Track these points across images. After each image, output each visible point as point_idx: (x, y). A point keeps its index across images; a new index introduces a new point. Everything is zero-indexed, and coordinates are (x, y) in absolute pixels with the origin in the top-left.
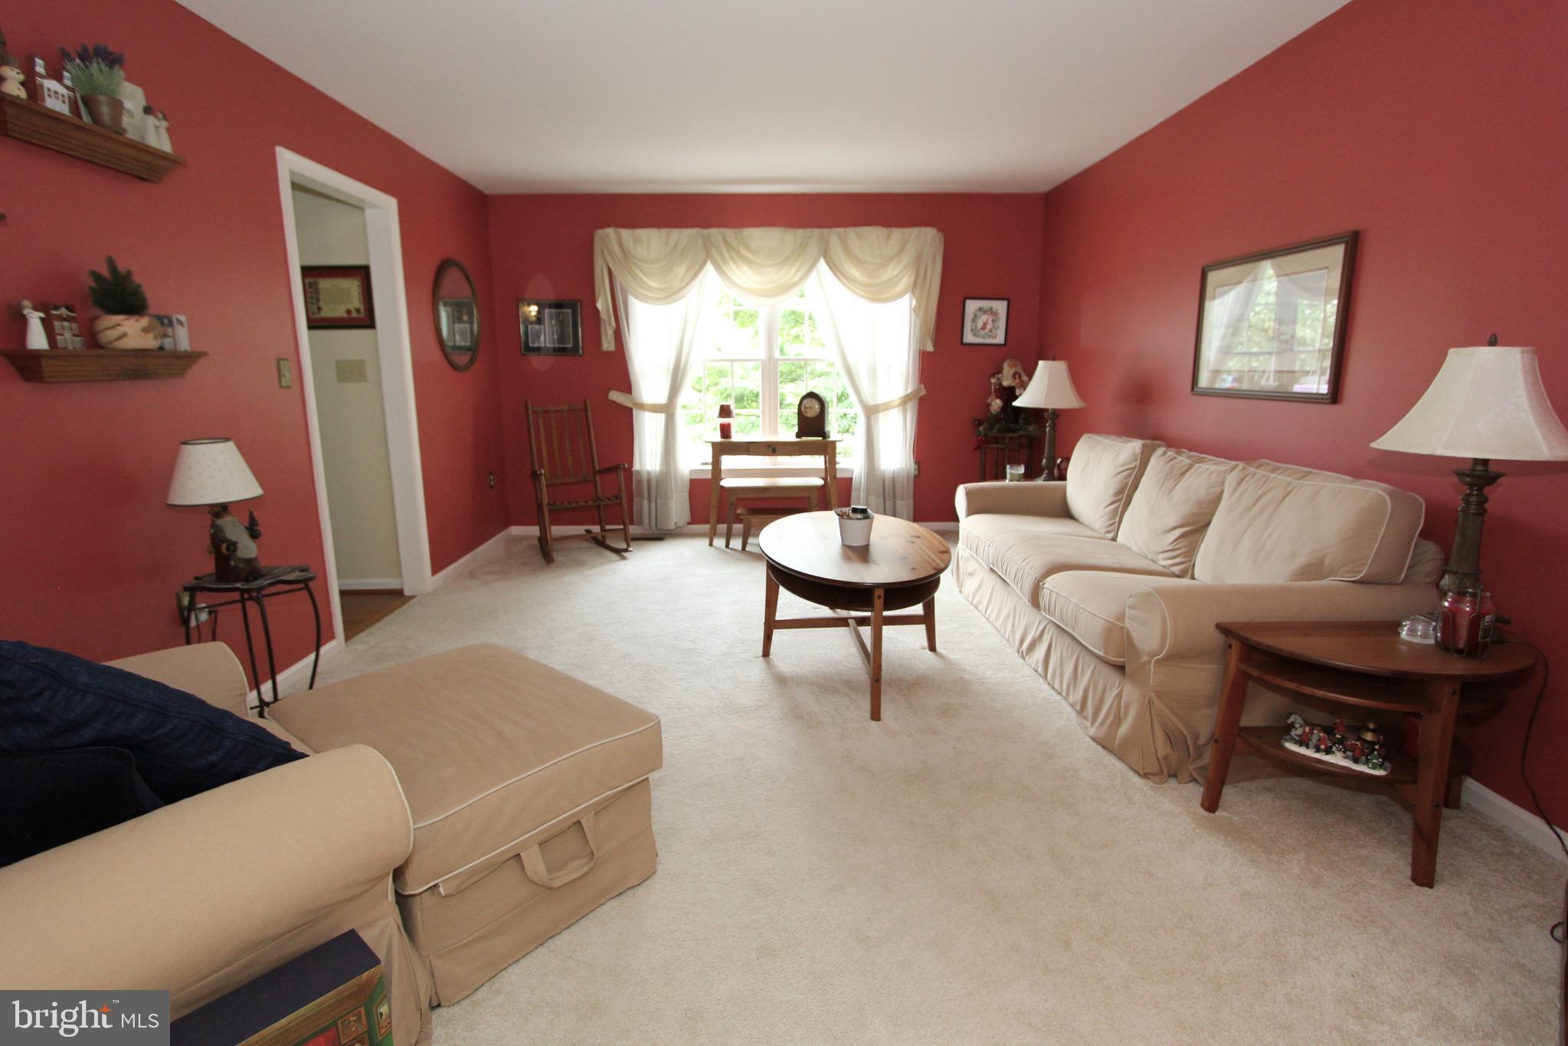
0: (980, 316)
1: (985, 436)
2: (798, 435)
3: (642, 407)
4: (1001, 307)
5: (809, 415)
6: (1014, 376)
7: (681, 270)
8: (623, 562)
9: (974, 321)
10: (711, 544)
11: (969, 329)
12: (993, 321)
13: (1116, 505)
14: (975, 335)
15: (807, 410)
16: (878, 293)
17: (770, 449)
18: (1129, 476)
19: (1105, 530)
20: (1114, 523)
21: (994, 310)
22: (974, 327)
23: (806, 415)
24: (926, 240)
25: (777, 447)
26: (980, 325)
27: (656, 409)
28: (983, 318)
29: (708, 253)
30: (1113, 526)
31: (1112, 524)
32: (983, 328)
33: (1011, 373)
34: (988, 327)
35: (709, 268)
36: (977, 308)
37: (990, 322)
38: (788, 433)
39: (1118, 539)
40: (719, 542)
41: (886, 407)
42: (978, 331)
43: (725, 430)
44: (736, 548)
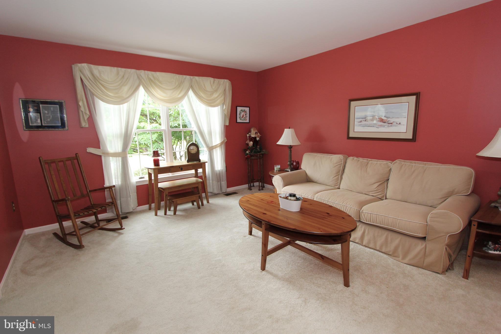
0: (242, 113)
1: (250, 155)
2: (188, 161)
3: (108, 154)
4: (247, 109)
5: (192, 153)
6: (256, 133)
7: (125, 89)
8: (122, 236)
9: (240, 114)
10: (156, 215)
11: (239, 118)
12: (246, 115)
13: (337, 177)
14: (240, 119)
15: (191, 151)
16: (211, 103)
17: (180, 169)
18: (340, 167)
19: (334, 185)
20: (338, 183)
21: (245, 111)
22: (240, 117)
23: (191, 152)
24: (226, 84)
25: (183, 167)
26: (242, 116)
27: (115, 155)
28: (243, 113)
29: (140, 82)
30: (338, 184)
31: (337, 183)
32: (243, 117)
33: (255, 132)
34: (244, 117)
35: (141, 89)
36: (240, 110)
37: (244, 115)
38: (184, 161)
39: (340, 188)
40: (161, 213)
41: (216, 147)
42: (241, 118)
43: (156, 163)
44: (171, 214)
